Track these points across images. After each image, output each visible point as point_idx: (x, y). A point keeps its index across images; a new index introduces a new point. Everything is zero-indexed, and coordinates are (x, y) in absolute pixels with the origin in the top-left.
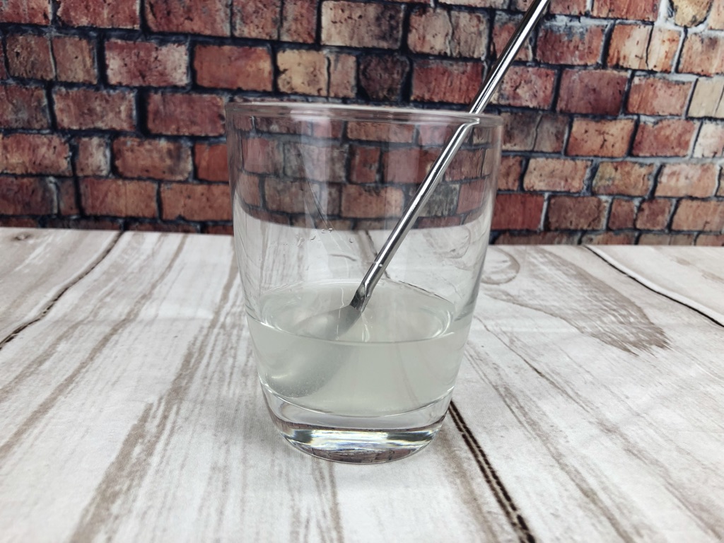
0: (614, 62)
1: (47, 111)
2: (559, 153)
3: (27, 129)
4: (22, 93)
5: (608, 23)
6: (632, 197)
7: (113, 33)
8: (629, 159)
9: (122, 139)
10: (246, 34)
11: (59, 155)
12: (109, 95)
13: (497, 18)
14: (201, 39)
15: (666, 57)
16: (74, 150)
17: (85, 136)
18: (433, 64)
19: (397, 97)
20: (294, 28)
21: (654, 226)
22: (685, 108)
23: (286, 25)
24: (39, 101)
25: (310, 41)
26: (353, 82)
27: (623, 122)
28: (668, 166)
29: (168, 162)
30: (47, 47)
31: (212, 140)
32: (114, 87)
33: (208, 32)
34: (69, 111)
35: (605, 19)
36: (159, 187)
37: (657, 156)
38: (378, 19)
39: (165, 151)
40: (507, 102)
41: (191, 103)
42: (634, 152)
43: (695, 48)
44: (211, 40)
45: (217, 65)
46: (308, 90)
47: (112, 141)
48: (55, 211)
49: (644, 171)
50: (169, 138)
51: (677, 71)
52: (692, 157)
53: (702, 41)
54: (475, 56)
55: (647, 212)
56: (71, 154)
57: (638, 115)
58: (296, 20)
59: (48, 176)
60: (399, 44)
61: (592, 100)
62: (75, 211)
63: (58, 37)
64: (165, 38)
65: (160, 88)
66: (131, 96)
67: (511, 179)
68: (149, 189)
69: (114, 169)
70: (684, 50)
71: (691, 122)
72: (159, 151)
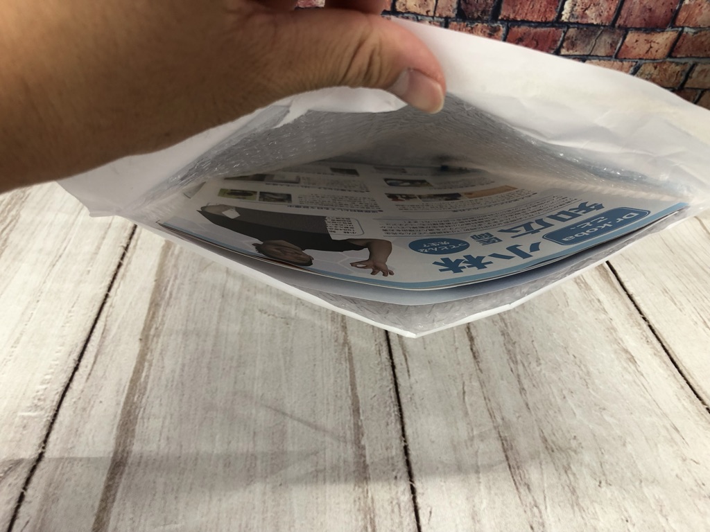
2: (611, 56)
8: (669, 59)
19: (488, 17)
26: (455, 6)
27: (669, 33)
28: (699, 64)
37: (691, 57)
40: (576, 20)
42: (673, 54)
46: (418, 10)
49: (678, 68)
57: (683, 27)
61: (647, 18)
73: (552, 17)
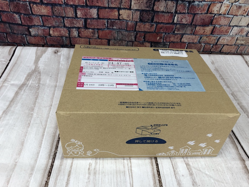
0: (210, 12)
1: (63, 23)
2: (192, 34)
3: (58, 27)
4: (57, 19)
5: (210, 3)
6: (211, 44)
7: (79, 6)
8: (211, 35)
9: (81, 29)
10: (112, 6)
11: (66, 33)
12: (78, 20)
13: (178, 3)
14: (100, 7)
15: (225, 11)
16: (69, 31)
17: (72, 28)
18: (160, 14)
19: (150, 21)
20: (124, 4)
21: (216, 51)
22: (229, 24)
23: (122, 4)
24: (61, 21)
25: (128, 8)
26: (139, 18)
27: (210, 27)
28: (222, 37)
29: (92, 35)
30: (63, 9)
31: (102, 29)
32: (79, 18)
33: (102, 6)
34: (68, 23)
35: (209, 2)
36: (90, 39)
37: (219, 35)
38: (146, 3)
39: (91, 32)
40: (179, 23)
41: (97, 21)
42: (213, 33)
43: (234, 8)
44: (103, 8)
45: (104, 13)
46: (127, 19)
47: (78, 29)
48: (65, 44)
49: (215, 38)
50: (92, 29)
51: (228, 14)
52: (229, 35)
53: (237, 7)
54: (172, 12)
55: (214, 48)
56: (69, 32)
57: (215, 25)
58: (125, 3)
59: (63, 37)
60: (151, 9)
61: (202, 22)
62: (70, 44)
63: (65, 7)
64: (91, 7)
65: (90, 18)
66: (83, 20)
67: (178, 39)
68: (87, 40)
69: (79, 36)
70: (231, 9)
71: (230, 27)
72: (90, 32)
73: (171, 21)
